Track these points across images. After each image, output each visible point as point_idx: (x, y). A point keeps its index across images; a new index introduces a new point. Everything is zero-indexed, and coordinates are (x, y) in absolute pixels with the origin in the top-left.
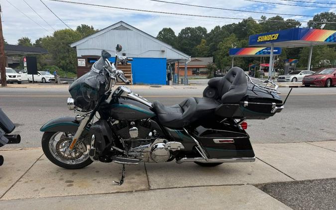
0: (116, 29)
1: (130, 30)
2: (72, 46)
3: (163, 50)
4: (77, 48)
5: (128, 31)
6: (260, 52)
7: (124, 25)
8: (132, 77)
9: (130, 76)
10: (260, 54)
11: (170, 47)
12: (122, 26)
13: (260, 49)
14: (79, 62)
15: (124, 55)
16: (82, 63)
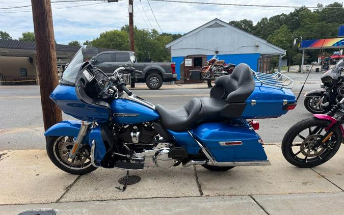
0: (211, 26)
1: (224, 26)
2: (167, 46)
3: (257, 45)
4: (172, 49)
5: (222, 28)
6: (338, 43)
7: (218, 22)
10: (338, 45)
11: (265, 42)
12: (216, 23)
14: (186, 62)
15: (217, 52)
16: (189, 63)
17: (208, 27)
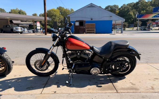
1: (95, 7)
2: (68, 16)
3: (111, 16)
4: (70, 17)
6: (154, 16)
7: (92, 5)
8: (95, 30)
9: (94, 30)
10: (155, 17)
11: (115, 15)
12: (91, 5)
13: (155, 15)
14: (76, 23)
15: (92, 19)
16: (77, 24)
17: (88, 7)
